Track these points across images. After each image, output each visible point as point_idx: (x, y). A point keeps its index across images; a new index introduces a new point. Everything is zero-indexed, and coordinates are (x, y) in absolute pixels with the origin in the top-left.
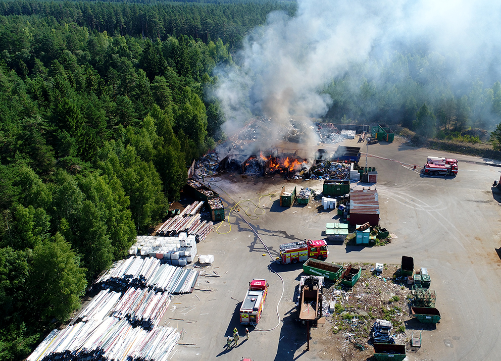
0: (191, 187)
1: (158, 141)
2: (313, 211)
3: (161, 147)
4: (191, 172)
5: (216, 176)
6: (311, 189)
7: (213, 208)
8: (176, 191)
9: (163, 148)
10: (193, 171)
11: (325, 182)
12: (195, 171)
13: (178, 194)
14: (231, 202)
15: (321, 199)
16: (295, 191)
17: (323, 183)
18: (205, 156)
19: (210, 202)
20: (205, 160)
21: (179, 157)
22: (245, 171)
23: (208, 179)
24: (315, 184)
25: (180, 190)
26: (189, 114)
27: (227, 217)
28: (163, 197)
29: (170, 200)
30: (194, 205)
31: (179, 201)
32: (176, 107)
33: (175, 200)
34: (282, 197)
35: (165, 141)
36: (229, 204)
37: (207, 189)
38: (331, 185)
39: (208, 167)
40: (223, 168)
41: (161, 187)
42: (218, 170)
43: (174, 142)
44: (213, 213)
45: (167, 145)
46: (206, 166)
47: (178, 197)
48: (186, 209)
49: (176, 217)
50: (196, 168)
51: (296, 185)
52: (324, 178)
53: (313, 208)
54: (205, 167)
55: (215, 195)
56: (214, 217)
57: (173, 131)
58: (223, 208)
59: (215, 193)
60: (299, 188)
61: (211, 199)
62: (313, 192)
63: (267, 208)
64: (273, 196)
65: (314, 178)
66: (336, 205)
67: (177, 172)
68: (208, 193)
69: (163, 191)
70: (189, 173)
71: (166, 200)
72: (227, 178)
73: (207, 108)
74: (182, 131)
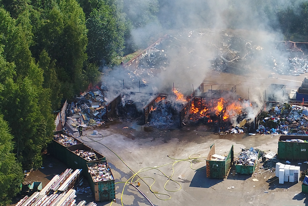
0: (60, 146)
1: (6, 69)
2: (261, 185)
3: (11, 80)
4: (60, 122)
5: (101, 127)
6: (257, 151)
7: (96, 180)
8: (35, 152)
9: (15, 80)
10: (63, 120)
11: (282, 138)
12: (66, 119)
13: (39, 157)
14: (126, 171)
15: (274, 166)
16: (232, 152)
17: (277, 140)
18: (83, 95)
19: (92, 171)
20: (83, 102)
21: (41, 97)
22: (149, 120)
23: (89, 133)
24: (265, 141)
25: (43, 151)
26: (58, 25)
27: (119, 196)
28: (14, 161)
29: (26, 167)
30: (65, 174)
31: (40, 169)
32: (37, 15)
33: (34, 167)
34: (210, 163)
35: (18, 69)
36: (123, 174)
37: (87, 149)
38: (292, 143)
39: (89, 114)
40: (114, 115)
41: (10, 146)
42: (104, 118)
43: (33, 71)
44: (96, 188)
45: (21, 76)
46: (85, 111)
47: (38, 162)
48: (52, 182)
49: (36, 195)
50: (68, 114)
51: (234, 144)
52: (280, 132)
53: (262, 182)
54: (84, 113)
55: (100, 159)
56: (97, 195)
57: (30, 53)
58: (113, 181)
59: (99, 156)
60: (238, 148)
61: (92, 164)
62: (261, 155)
63: (185, 181)
64: (195, 161)
65: (262, 132)
66: (299, 176)
67: (37, 120)
68: (88, 156)
69: (14, 151)
70: (57, 122)
71: (19, 167)
72: (120, 132)
73: (87, 16)
74: (45, 53)
